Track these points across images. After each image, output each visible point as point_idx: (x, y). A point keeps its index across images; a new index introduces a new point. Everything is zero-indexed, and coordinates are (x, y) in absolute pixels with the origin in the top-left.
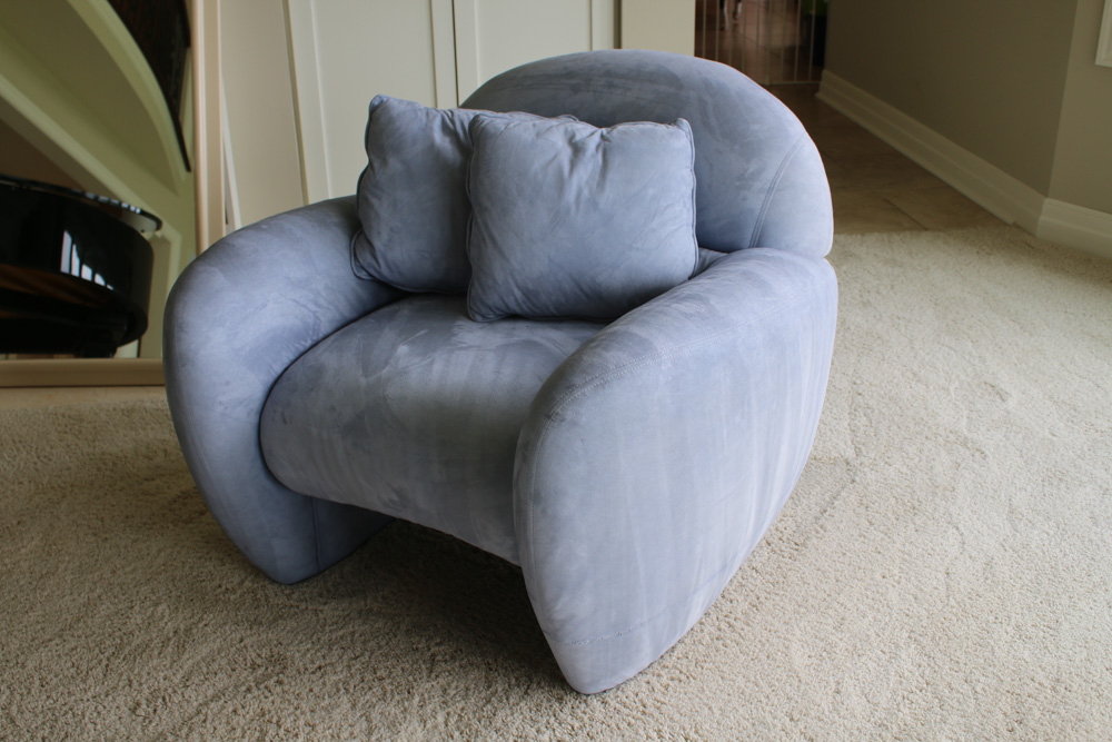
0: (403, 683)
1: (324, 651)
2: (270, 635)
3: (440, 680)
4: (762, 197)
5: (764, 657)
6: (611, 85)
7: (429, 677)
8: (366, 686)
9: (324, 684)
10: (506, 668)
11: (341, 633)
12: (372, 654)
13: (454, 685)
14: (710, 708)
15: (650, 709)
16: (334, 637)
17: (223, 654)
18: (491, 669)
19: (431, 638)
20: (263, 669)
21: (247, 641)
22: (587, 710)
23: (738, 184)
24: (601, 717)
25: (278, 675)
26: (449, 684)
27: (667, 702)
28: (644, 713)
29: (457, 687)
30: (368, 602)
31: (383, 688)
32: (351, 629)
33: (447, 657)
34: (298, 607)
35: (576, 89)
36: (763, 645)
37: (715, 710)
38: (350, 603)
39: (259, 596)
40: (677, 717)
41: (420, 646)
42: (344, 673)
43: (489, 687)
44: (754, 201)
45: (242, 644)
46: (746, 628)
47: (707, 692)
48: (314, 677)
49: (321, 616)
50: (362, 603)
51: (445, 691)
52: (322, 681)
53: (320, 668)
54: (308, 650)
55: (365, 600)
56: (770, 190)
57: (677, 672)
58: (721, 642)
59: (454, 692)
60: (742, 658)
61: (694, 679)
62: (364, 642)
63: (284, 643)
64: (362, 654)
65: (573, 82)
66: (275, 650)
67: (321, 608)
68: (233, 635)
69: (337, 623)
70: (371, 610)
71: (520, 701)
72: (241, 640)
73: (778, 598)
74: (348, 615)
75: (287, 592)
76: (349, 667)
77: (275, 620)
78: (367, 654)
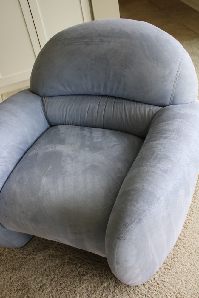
0: (72, 289)
1: (41, 278)
2: (20, 274)
3: (85, 285)
4: (173, 83)
5: (194, 252)
6: (102, 41)
7: (80, 284)
8: (59, 293)
9: (44, 294)
10: (106, 275)
11: (45, 268)
12: (58, 276)
13: (90, 286)
14: (181, 281)
15: (161, 286)
16: (42, 270)
17: (5, 287)
18: (101, 276)
19: (76, 265)
20: (21, 291)
21: (13, 279)
22: (139, 290)
23: (162, 80)
24: (144, 292)
25: (27, 294)
26: (88, 286)
27: (165, 281)
28: (159, 288)
29: (91, 287)
30: (51, 251)
31: (65, 293)
32: (48, 265)
33: (84, 273)
34: (27, 258)
35: (87, 44)
36: (193, 246)
37: (183, 281)
38: (45, 253)
39: (12, 255)
40: (171, 287)
41: (74, 269)
42: (50, 288)
43: (102, 284)
44: (170, 86)
45: (11, 281)
46: (185, 239)
47: (179, 273)
48: (40, 292)
49: (36, 261)
50: (49, 252)
51: (87, 289)
52: (43, 293)
53: (41, 287)
54: (35, 279)
55: (50, 250)
56: (175, 80)
57: (166, 265)
58: (178, 247)
59: (90, 289)
60: (187, 254)
61: (172, 267)
62: (54, 271)
63: (26, 277)
64: (54, 278)
65: (86, 40)
66: (24, 281)
67: (35, 257)
68: (7, 277)
69: (42, 263)
70: (52, 254)
71: (115, 290)
72: (11, 278)
73: (192, 222)
74: (45, 258)
75: (21, 251)
76: (51, 284)
77: (20, 266)
78: (56, 276)
